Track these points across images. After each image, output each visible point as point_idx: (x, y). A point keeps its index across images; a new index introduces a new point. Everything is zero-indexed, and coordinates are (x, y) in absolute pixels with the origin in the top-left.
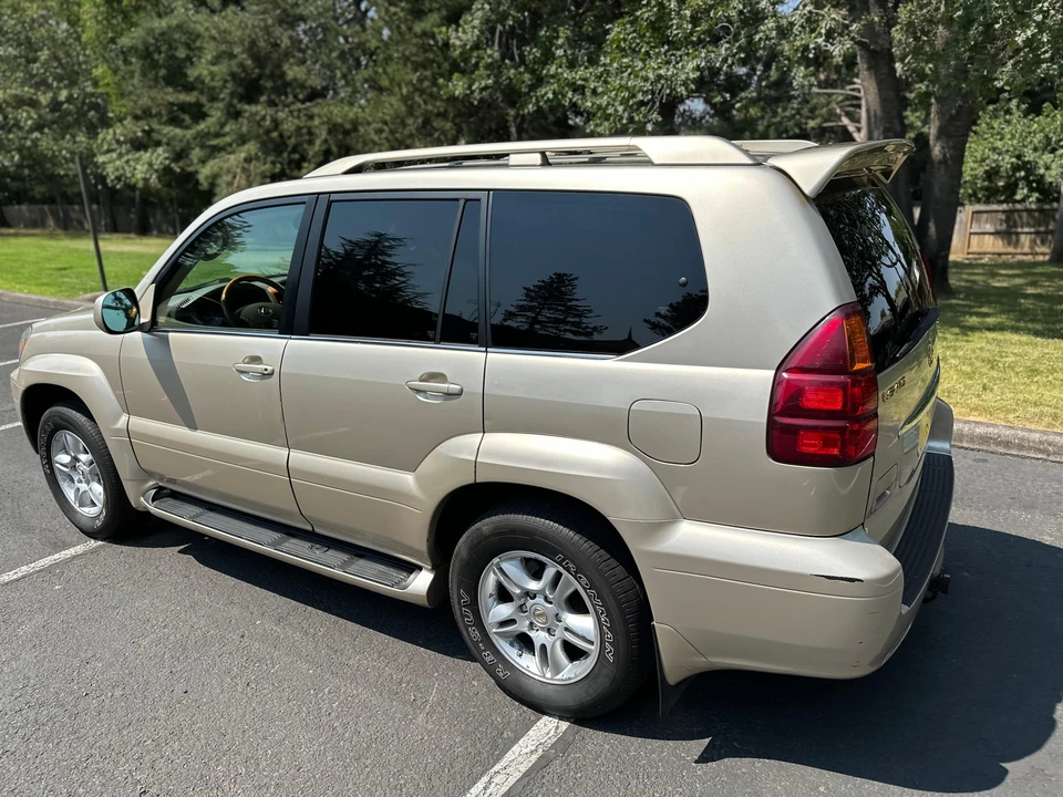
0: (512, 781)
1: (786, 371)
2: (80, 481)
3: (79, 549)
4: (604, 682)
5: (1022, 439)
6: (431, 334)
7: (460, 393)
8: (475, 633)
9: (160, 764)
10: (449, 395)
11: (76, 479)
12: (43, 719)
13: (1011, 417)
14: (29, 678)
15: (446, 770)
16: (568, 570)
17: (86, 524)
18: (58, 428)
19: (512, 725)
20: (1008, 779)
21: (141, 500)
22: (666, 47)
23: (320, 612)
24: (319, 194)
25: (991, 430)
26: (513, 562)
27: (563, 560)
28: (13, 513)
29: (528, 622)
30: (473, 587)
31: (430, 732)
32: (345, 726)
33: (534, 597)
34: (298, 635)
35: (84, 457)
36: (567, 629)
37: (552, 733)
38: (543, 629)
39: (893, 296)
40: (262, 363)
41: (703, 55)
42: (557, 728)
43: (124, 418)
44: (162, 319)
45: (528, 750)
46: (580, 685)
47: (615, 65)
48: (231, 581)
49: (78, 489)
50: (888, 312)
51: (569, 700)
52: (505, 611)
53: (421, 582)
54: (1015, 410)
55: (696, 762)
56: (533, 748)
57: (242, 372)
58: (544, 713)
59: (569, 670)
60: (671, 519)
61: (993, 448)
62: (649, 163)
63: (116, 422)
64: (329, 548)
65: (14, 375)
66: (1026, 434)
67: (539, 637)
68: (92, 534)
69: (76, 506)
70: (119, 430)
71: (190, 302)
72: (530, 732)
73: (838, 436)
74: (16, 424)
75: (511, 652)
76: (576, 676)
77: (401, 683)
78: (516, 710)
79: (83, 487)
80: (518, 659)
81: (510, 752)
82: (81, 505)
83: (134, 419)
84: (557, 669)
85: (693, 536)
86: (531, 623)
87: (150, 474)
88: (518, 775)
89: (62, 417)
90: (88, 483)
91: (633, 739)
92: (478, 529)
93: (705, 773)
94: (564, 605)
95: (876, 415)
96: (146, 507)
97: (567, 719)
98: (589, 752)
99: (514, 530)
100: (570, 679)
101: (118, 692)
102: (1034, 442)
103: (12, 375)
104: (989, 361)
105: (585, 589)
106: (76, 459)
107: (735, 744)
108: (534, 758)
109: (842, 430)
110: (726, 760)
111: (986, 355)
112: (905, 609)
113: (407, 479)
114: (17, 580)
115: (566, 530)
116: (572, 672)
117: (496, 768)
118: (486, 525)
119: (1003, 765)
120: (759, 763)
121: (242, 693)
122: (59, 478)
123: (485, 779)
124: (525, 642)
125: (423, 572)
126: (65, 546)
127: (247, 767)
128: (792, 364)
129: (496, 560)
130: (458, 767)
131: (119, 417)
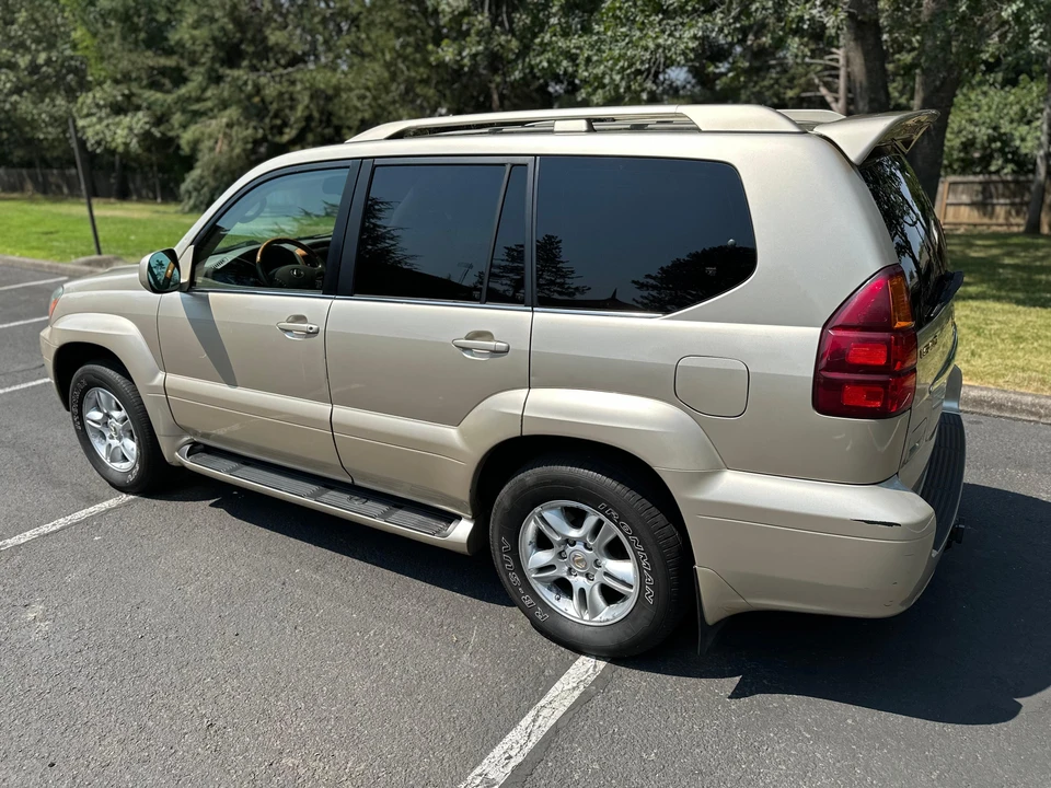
0: (558, 714)
1: (832, 329)
2: (112, 437)
3: (112, 503)
4: (643, 622)
5: (1015, 402)
6: (476, 294)
7: (507, 351)
8: (514, 578)
9: (222, 699)
10: (495, 352)
11: (107, 435)
12: (103, 659)
13: (1001, 381)
14: (84, 622)
15: (495, 705)
16: (610, 518)
17: (118, 479)
18: (91, 385)
19: (552, 664)
20: (1022, 713)
21: (176, 453)
22: (661, 16)
23: (356, 561)
24: (363, 158)
25: (984, 393)
26: (554, 511)
27: (606, 509)
28: (41, 468)
29: (567, 568)
30: (514, 534)
31: (475, 670)
32: (394, 664)
33: (574, 544)
34: (337, 583)
35: (116, 414)
36: (606, 574)
37: (591, 671)
38: (581, 574)
39: (918, 258)
40: (306, 322)
41: (700, 24)
42: (595, 666)
43: (161, 376)
44: (199, 280)
45: (570, 687)
46: (620, 625)
47: (609, 33)
48: (266, 533)
49: (110, 445)
50: (915, 274)
51: (608, 640)
52: (544, 557)
53: (462, 531)
54: (1003, 375)
55: (729, 698)
56: (575, 685)
57: (286, 331)
58: (581, 653)
59: (607, 614)
60: (714, 470)
61: (986, 410)
62: (697, 130)
63: (153, 380)
64: (368, 499)
65: (45, 333)
66: (1019, 397)
67: (578, 582)
68: (122, 488)
69: (107, 462)
70: (156, 387)
71: (224, 264)
72: (570, 671)
73: (882, 390)
74: (48, 380)
75: (549, 597)
76: (614, 618)
77: (442, 626)
78: (555, 651)
79: (115, 443)
80: (556, 603)
81: (553, 688)
82: (112, 461)
83: (172, 376)
84: (595, 612)
85: (737, 485)
86: (570, 569)
87: (185, 430)
88: (563, 709)
89: (96, 375)
90: (120, 439)
91: (668, 677)
92: (520, 480)
93: (739, 708)
94: (603, 552)
95: (914, 371)
96: (180, 462)
97: (604, 659)
98: (627, 688)
99: (557, 481)
100: (608, 620)
101: (172, 635)
102: (1026, 404)
103: (42, 334)
104: (976, 329)
105: (626, 536)
106: (108, 416)
107: (765, 681)
108: (577, 694)
109: (885, 384)
110: (758, 696)
111: (970, 322)
112: (935, 553)
113: (451, 434)
114: (56, 532)
115: (609, 481)
116: (609, 614)
117: (542, 702)
118: (529, 476)
119: (1017, 700)
120: (789, 699)
121: (291, 635)
122: (90, 434)
123: (532, 713)
124: (563, 587)
125: (463, 522)
126: (98, 500)
127: (305, 702)
128: (838, 321)
129: (538, 509)
130: (505, 700)
131: (155, 374)
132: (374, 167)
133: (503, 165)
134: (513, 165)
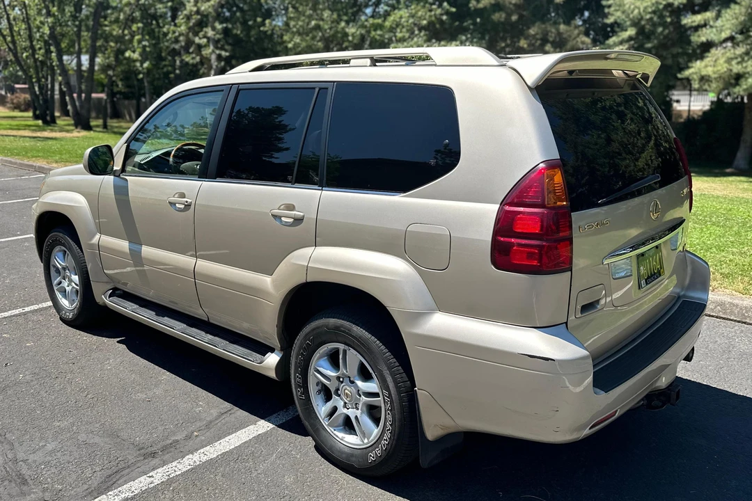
1: (507, 205)
6: (290, 178)
7: (303, 219)
10: (296, 220)
17: (66, 315)
18: (55, 244)
21: (102, 297)
24: (233, 84)
40: (184, 198)
43: (97, 236)
44: (129, 168)
53: (272, 359)
57: (173, 204)
60: (430, 311)
63: (92, 239)
65: (34, 206)
70: (93, 244)
73: (537, 252)
83: (104, 237)
85: (443, 323)
87: (110, 279)
95: (571, 240)
96: (104, 302)
103: (32, 207)
109: (540, 248)
113: (266, 281)
125: (275, 352)
128: (511, 199)
131: (94, 236)
132: (238, 91)
133: (314, 88)
134: (320, 89)
